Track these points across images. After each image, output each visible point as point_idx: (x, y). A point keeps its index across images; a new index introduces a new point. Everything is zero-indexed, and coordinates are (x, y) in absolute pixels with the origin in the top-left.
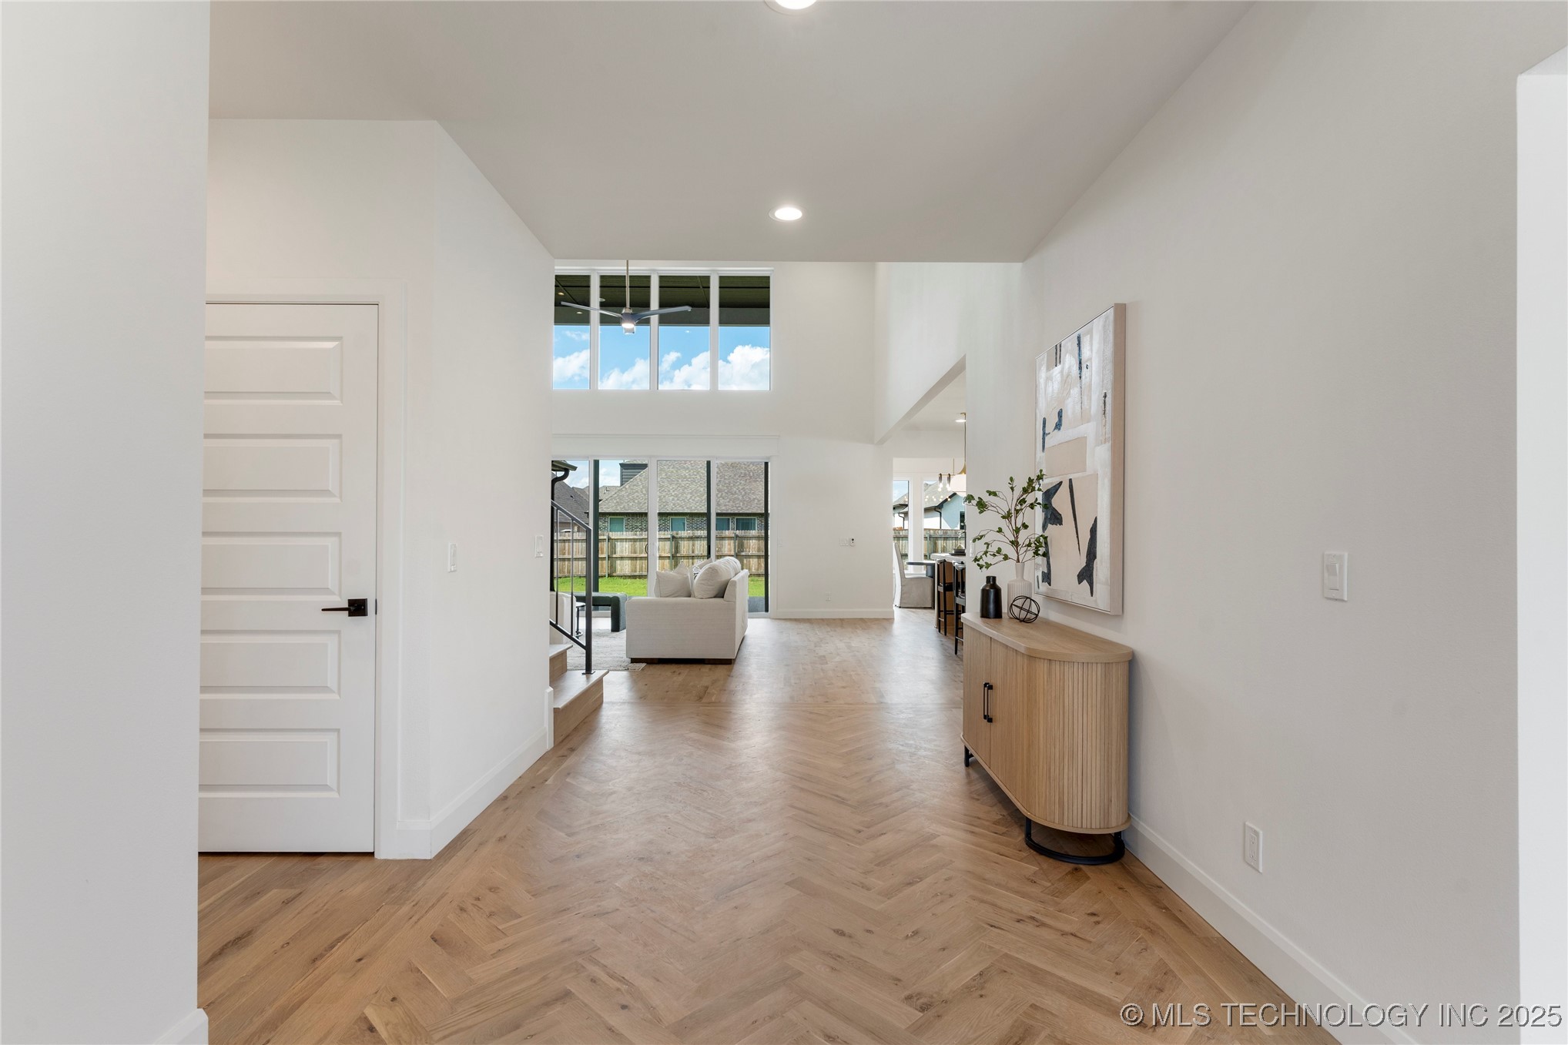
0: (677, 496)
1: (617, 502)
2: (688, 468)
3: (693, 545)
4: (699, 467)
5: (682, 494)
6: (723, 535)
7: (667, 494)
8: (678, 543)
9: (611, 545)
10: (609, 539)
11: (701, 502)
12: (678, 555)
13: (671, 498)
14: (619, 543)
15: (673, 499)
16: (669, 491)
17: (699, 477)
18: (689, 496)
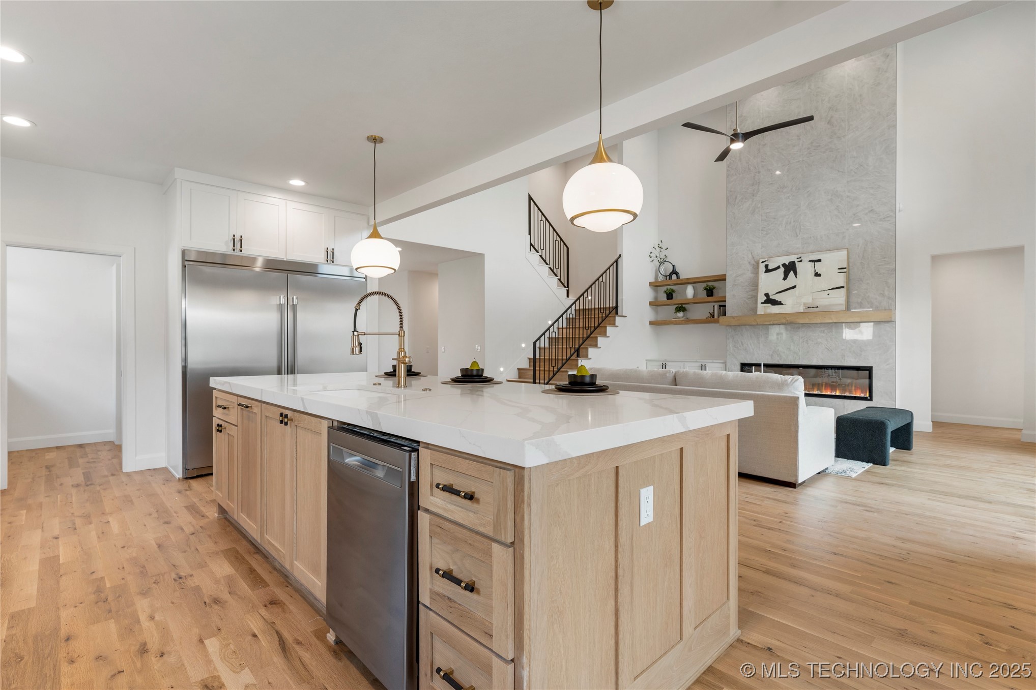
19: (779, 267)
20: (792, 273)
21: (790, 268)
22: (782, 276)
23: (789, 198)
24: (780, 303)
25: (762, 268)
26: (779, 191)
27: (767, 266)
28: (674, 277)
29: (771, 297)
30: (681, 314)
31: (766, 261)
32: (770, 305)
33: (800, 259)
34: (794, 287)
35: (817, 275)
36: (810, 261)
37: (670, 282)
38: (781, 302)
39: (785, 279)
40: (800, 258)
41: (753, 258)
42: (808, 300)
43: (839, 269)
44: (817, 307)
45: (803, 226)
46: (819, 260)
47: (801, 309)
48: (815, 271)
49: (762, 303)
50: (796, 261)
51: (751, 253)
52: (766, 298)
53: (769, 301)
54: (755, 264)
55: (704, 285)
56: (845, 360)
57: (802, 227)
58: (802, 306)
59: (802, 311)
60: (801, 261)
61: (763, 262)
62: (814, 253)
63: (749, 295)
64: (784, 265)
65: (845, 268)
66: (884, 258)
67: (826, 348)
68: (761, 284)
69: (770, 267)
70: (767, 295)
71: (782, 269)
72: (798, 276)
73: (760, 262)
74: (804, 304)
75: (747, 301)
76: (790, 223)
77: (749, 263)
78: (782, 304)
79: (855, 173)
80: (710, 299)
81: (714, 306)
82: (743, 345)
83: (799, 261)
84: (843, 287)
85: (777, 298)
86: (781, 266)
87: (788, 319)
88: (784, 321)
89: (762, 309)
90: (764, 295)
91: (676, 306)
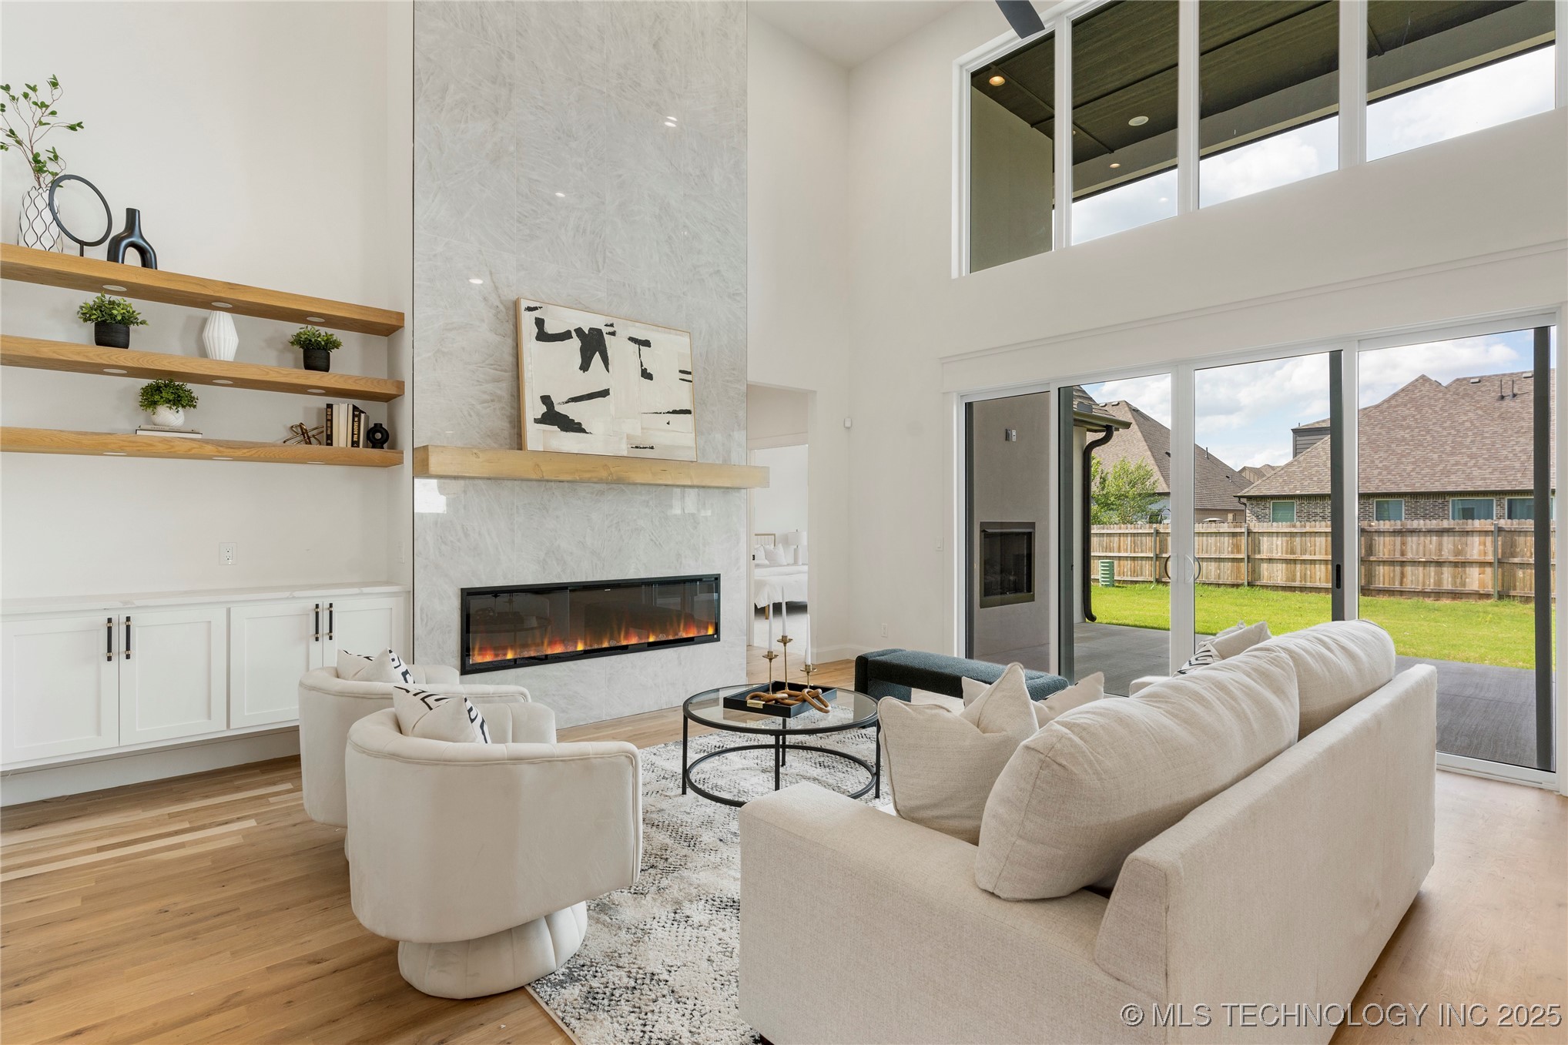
0: (1386, 468)
1: (1284, 481)
2: (1409, 427)
3: (1403, 544)
4: (1430, 423)
5: (1399, 463)
6: (1469, 528)
7: (1369, 467)
8: (1371, 540)
9: (1253, 541)
10: (1249, 533)
11: (1434, 475)
12: (1372, 558)
13: (1376, 472)
14: (1265, 539)
15: (1380, 474)
16: (1373, 462)
17: (1428, 438)
18: (1409, 468)
19: (565, 336)
20: (597, 357)
21: (593, 344)
22: (579, 361)
23: (582, 170)
24: (577, 428)
25: (528, 321)
26: (559, 138)
27: (540, 323)
28: (132, 257)
29: (558, 408)
30: (169, 416)
31: (535, 309)
32: (556, 428)
33: (611, 329)
34: (605, 393)
35: (646, 375)
36: (631, 339)
37: (112, 272)
38: (580, 424)
39: (585, 367)
40: (612, 325)
41: (496, 288)
42: (634, 428)
43: (681, 371)
44: (652, 448)
45: (611, 252)
46: (647, 343)
47: (624, 450)
48: (642, 366)
49: (537, 421)
50: (605, 330)
51: (491, 273)
52: (544, 409)
53: (552, 417)
54: (501, 307)
55: (294, 329)
56: (681, 563)
57: (608, 254)
58: (624, 440)
59: (625, 454)
60: (613, 334)
61: (529, 309)
62: (637, 324)
63: (485, 392)
64: (579, 332)
65: (690, 373)
66: (734, 369)
67: (652, 540)
68: (530, 367)
69: (550, 328)
70: (546, 400)
71: (575, 343)
72: (610, 367)
73: (523, 308)
74: (628, 436)
75: (479, 407)
76: (584, 231)
77: (485, 299)
78: (583, 431)
79: (696, 184)
80: (315, 378)
81: (330, 406)
82: (466, 535)
83: (610, 333)
84: (688, 412)
85: (573, 412)
86: (574, 334)
87: (612, 470)
88: (604, 474)
89: (538, 436)
90: (540, 400)
91: (145, 382)
